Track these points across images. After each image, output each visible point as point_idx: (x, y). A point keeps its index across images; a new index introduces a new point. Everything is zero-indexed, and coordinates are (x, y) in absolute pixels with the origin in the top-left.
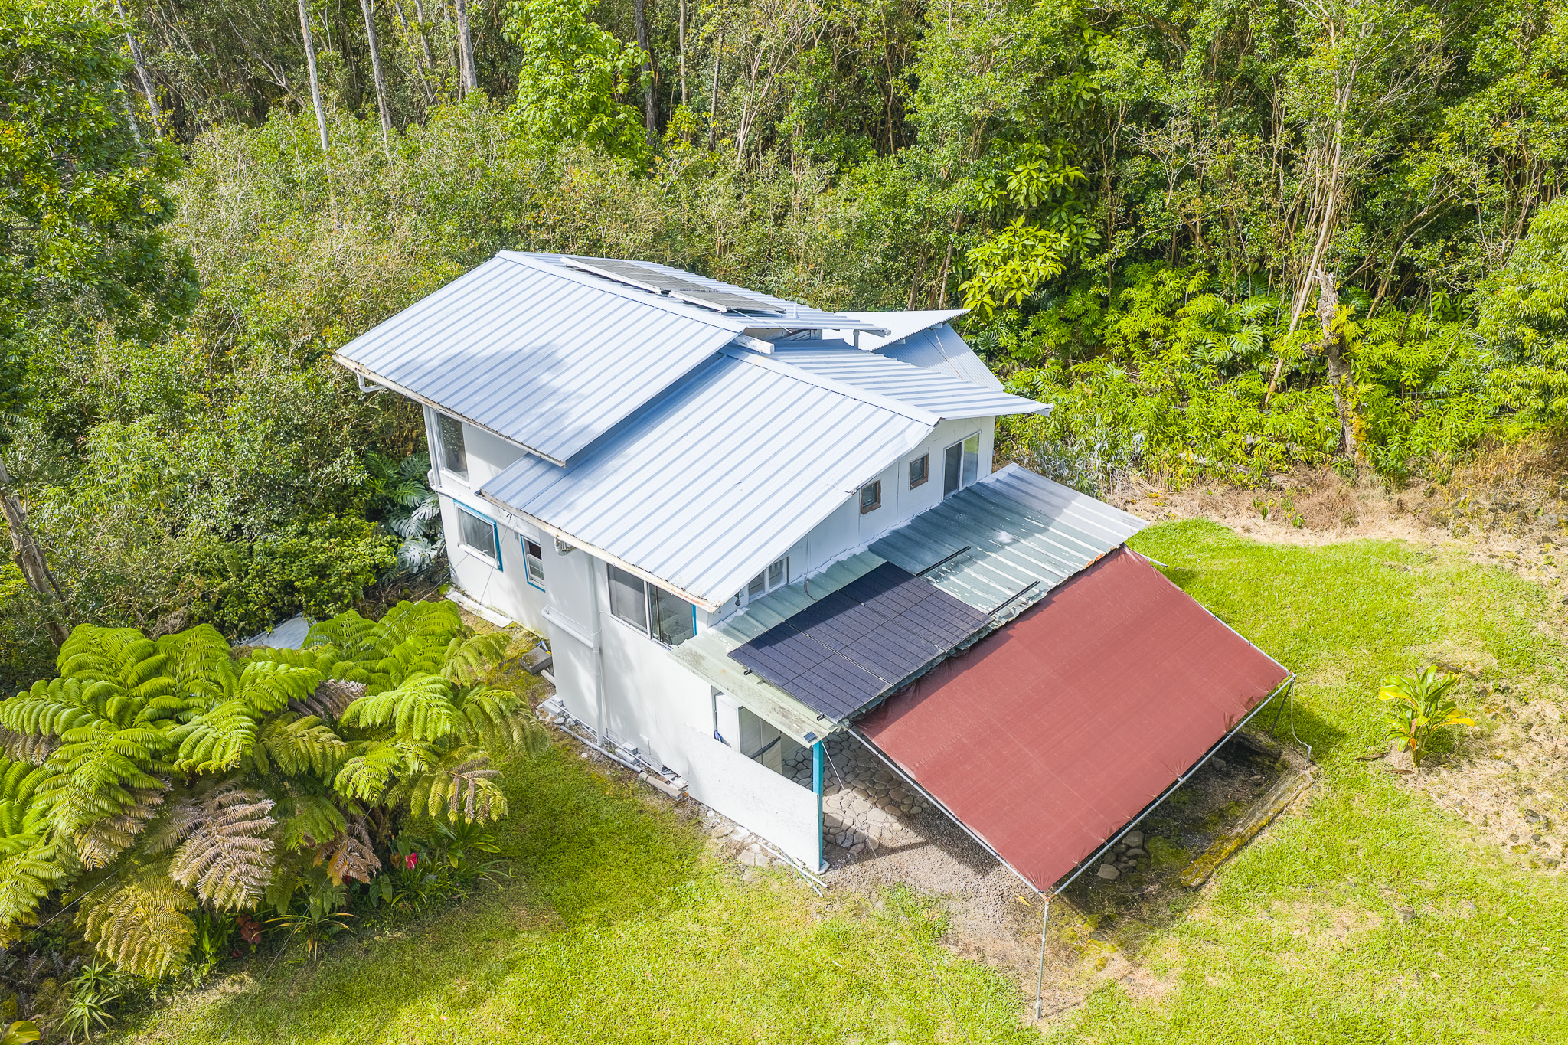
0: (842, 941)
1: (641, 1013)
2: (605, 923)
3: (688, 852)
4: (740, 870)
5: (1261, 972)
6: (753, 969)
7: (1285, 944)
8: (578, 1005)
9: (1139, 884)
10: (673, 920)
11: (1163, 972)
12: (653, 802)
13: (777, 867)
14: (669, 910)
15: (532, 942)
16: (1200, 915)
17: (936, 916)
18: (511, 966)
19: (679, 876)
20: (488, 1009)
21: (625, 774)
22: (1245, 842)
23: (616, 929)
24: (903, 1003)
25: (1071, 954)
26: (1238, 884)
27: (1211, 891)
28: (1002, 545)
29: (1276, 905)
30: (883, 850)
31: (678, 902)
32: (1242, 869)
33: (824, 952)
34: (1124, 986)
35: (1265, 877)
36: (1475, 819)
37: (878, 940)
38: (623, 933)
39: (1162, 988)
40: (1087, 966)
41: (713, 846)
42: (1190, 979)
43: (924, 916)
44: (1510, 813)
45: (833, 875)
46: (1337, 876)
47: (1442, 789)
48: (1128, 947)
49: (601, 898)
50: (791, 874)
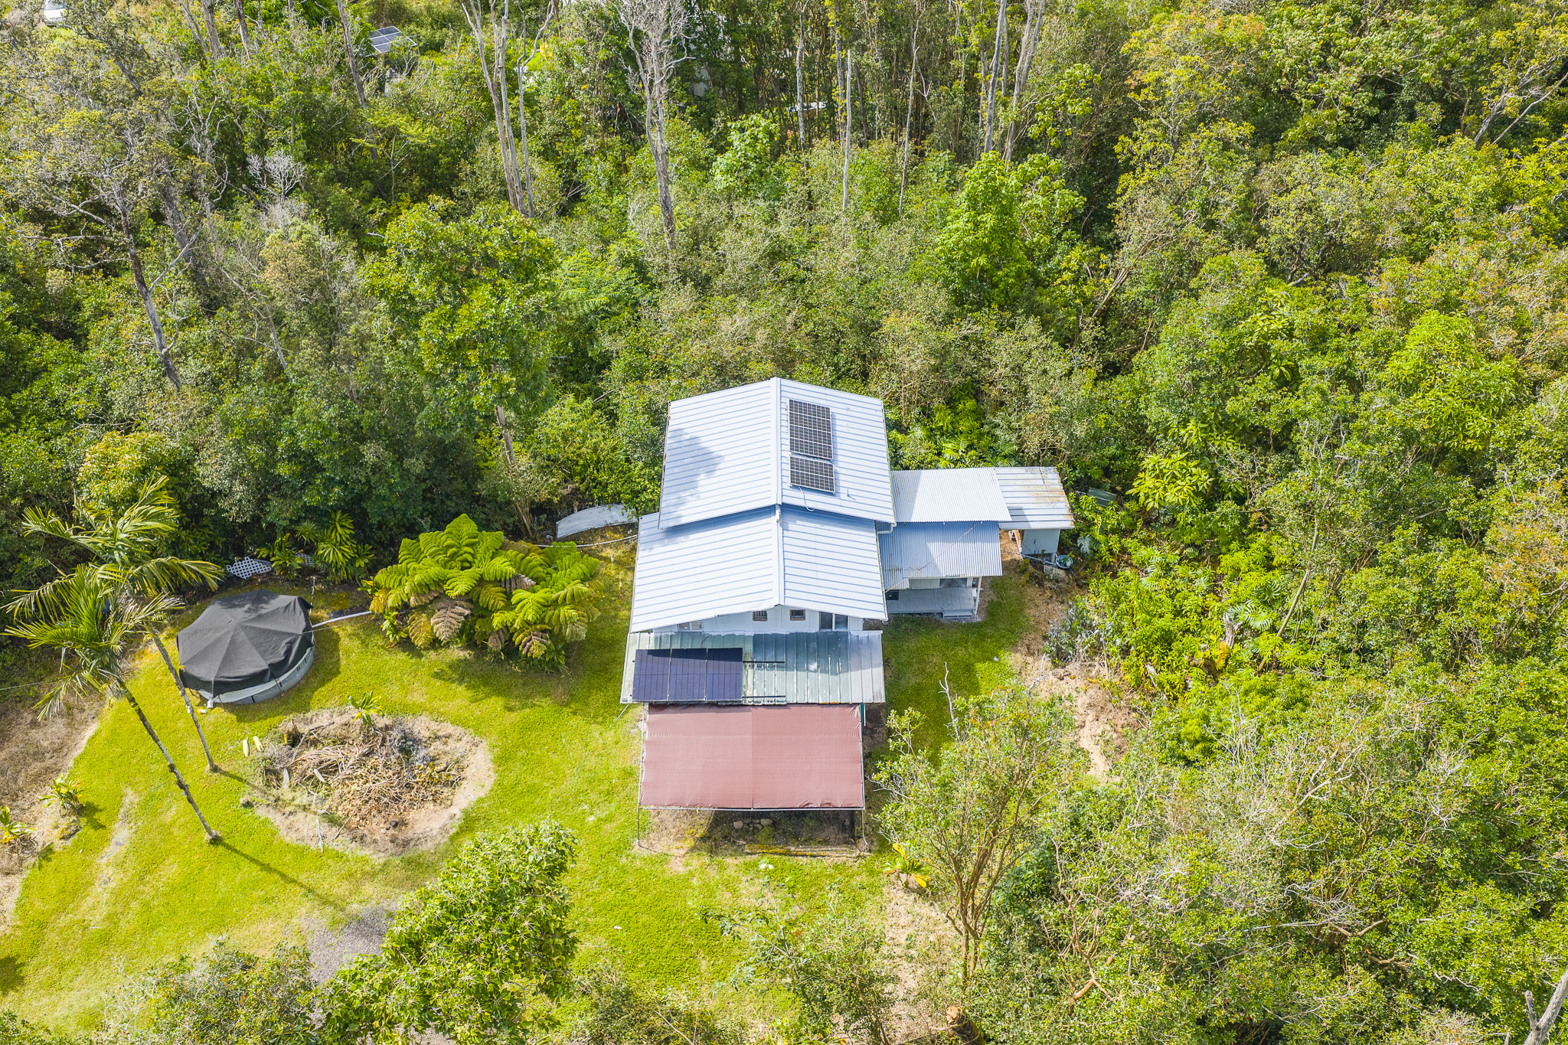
2: (574, 713)
10: (594, 727)
15: (546, 703)
16: (730, 862)
18: (532, 706)
20: (513, 715)
22: (788, 854)
27: (750, 859)
28: (807, 670)
32: (773, 862)
34: (673, 858)
36: (891, 921)
47: (900, 901)
48: (692, 849)
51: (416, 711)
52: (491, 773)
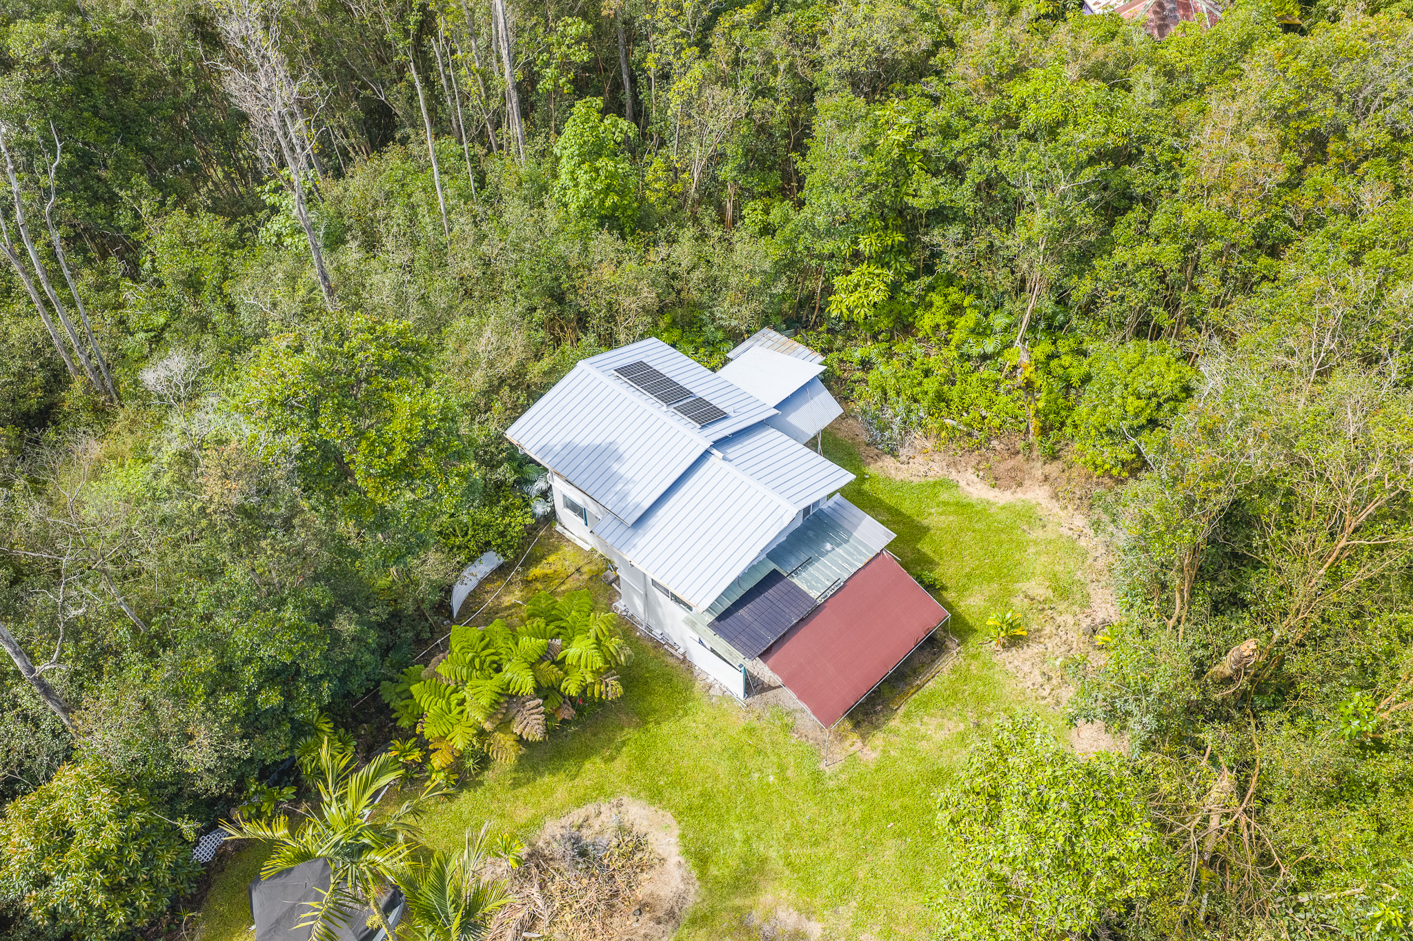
0: (751, 731)
1: (676, 763)
2: (658, 723)
3: (688, 688)
4: (711, 697)
5: (911, 749)
6: (717, 744)
7: (923, 737)
8: (652, 761)
9: (874, 706)
10: (685, 721)
11: (874, 749)
12: (670, 660)
13: (726, 696)
14: (682, 717)
15: (630, 733)
16: (895, 723)
17: (789, 720)
18: (624, 743)
19: (686, 701)
20: (618, 762)
21: (658, 645)
22: (919, 687)
23: (663, 725)
24: (775, 759)
25: (841, 738)
26: (912, 708)
27: (901, 712)
28: (828, 552)
29: (926, 719)
30: (770, 688)
31: (686, 714)
32: (915, 700)
33: (745, 737)
34: (859, 754)
35: (925, 704)
36: (1020, 675)
37: (767, 731)
38: (666, 728)
39: (874, 755)
40: (848, 743)
41: (698, 685)
42: (884, 751)
43: (785, 720)
44: (1037, 672)
45: (750, 700)
46: (953, 704)
47: (1011, 659)
48: (863, 737)
49: (655, 711)
50: (731, 699)
51: (536, 823)
52: (661, 812)
